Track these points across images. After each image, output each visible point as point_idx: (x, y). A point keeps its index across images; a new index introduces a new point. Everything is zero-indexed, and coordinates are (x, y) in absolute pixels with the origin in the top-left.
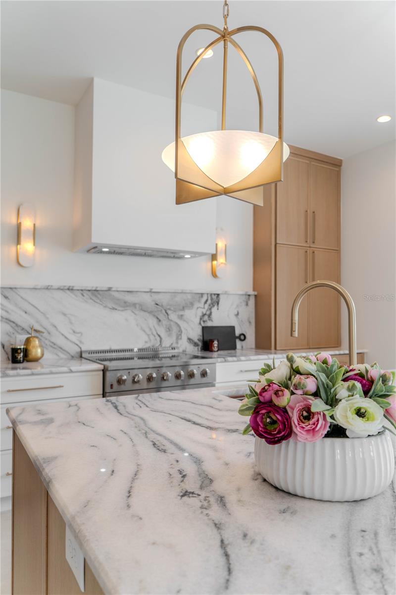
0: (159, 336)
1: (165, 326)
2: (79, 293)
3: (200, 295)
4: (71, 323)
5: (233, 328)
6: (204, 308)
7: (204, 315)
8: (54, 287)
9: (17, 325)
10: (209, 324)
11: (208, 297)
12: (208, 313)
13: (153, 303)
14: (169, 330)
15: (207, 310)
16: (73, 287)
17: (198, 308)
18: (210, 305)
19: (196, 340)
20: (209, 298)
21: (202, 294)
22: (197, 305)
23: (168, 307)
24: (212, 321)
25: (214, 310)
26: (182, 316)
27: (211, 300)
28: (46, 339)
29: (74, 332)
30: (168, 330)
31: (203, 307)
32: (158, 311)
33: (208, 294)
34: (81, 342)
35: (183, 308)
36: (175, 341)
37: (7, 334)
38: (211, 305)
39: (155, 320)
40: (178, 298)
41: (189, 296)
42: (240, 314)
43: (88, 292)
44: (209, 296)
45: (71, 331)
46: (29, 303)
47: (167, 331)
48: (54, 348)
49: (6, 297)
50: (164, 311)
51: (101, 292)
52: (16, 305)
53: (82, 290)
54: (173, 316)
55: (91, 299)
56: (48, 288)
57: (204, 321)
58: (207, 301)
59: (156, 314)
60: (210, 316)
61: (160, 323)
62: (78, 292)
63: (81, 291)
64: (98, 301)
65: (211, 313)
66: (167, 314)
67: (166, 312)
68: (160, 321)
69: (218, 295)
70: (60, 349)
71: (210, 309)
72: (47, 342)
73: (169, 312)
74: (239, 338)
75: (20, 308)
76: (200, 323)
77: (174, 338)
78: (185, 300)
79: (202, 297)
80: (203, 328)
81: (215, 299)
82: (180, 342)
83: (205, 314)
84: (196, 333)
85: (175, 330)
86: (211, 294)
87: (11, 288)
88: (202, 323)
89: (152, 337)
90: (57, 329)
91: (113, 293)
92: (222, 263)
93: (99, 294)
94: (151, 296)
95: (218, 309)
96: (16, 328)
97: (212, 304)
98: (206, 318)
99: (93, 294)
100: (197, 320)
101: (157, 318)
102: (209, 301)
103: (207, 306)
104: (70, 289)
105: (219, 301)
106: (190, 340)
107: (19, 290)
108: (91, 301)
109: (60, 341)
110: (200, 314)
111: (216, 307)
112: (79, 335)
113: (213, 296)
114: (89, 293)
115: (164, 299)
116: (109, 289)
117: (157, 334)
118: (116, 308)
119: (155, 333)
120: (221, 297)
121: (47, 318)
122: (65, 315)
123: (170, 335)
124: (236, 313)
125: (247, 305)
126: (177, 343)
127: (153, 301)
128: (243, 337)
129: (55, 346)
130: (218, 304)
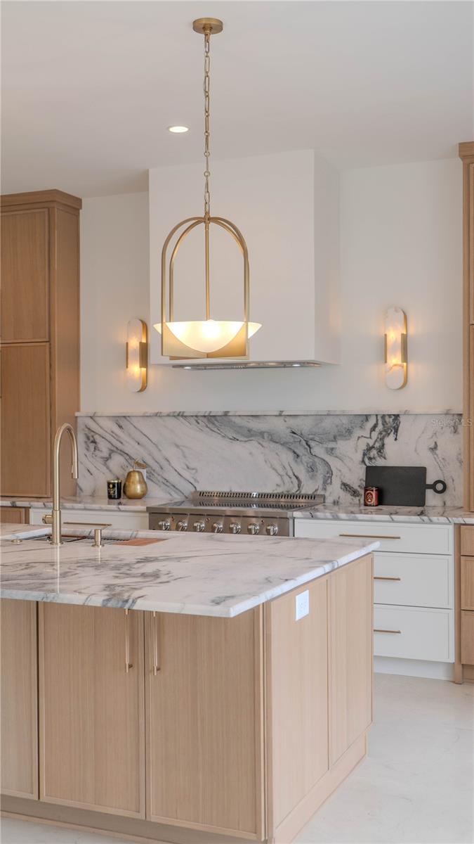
0: (297, 478)
1: (306, 464)
2: (193, 420)
3: (365, 417)
4: (185, 457)
5: (422, 471)
6: (371, 438)
7: (370, 449)
8: (163, 414)
9: (130, 458)
10: (380, 462)
11: (377, 420)
12: (377, 445)
13: (289, 430)
14: (312, 469)
15: (376, 441)
16: (184, 412)
17: (359, 438)
18: (380, 433)
19: (356, 487)
20: (380, 422)
21: (367, 417)
22: (358, 433)
23: (311, 436)
24: (385, 458)
25: (389, 440)
26: (332, 449)
27: (383, 424)
28: (159, 475)
29: (188, 468)
30: (310, 469)
31: (369, 436)
32: (295, 442)
33: (377, 415)
34: (195, 480)
35: (335, 437)
36: (321, 487)
37: (122, 467)
38: (384, 433)
39: (291, 455)
40: (328, 424)
41: (345, 421)
42: (438, 448)
43: (203, 419)
44: (379, 418)
45: (186, 467)
46: (142, 433)
47: (308, 472)
48: (167, 485)
49: (120, 427)
50: (304, 443)
51: (218, 418)
52: (130, 435)
53: (196, 416)
54: (318, 450)
55: (207, 427)
56: (157, 415)
57: (370, 459)
58: (375, 426)
59: (292, 447)
60: (381, 450)
61: (299, 460)
62: (192, 418)
63: (196, 418)
64: (215, 430)
65: (383, 445)
66: (309, 446)
67: (307, 444)
68: (298, 456)
69: (397, 416)
70: (172, 487)
71: (382, 439)
72: (159, 478)
73: (312, 444)
74: (433, 487)
75: (133, 438)
76: (363, 461)
77: (320, 482)
78: (337, 426)
79: (367, 420)
80: (369, 469)
81: (391, 424)
82: (329, 488)
83: (373, 447)
84: (356, 476)
85: (321, 470)
86: (383, 416)
87: (124, 417)
88: (367, 461)
89: (286, 479)
90: (170, 464)
91: (233, 419)
92: (395, 365)
93: (216, 420)
94: (285, 421)
95: (396, 439)
96: (130, 461)
97: (385, 431)
98: (374, 453)
99: (209, 420)
100: (359, 456)
101: (295, 453)
102: (380, 427)
103: (375, 435)
104: (181, 415)
105: (398, 427)
106: (345, 486)
107: (132, 418)
108: (207, 429)
109: (173, 478)
110: (362, 446)
111: (392, 436)
112: (194, 471)
113: (387, 419)
114: (205, 420)
115: (305, 426)
116: (226, 414)
117: (294, 475)
118: (237, 438)
119: (291, 474)
120: (402, 419)
121: (160, 450)
122: (177, 446)
123: (312, 477)
124: (432, 445)
125: (455, 431)
126: (325, 489)
127: (288, 428)
128: (441, 487)
129: (168, 484)
130: (396, 431)
